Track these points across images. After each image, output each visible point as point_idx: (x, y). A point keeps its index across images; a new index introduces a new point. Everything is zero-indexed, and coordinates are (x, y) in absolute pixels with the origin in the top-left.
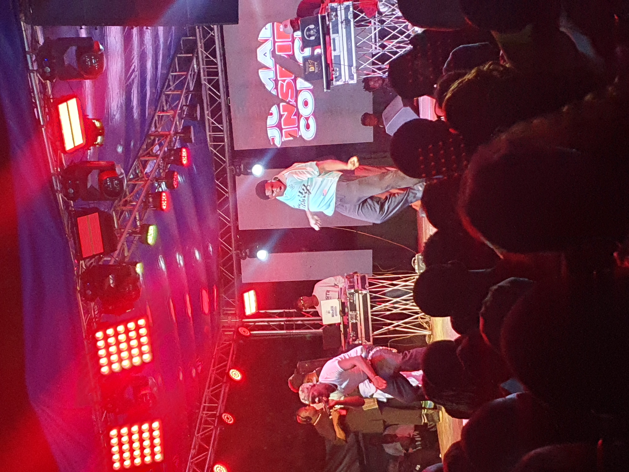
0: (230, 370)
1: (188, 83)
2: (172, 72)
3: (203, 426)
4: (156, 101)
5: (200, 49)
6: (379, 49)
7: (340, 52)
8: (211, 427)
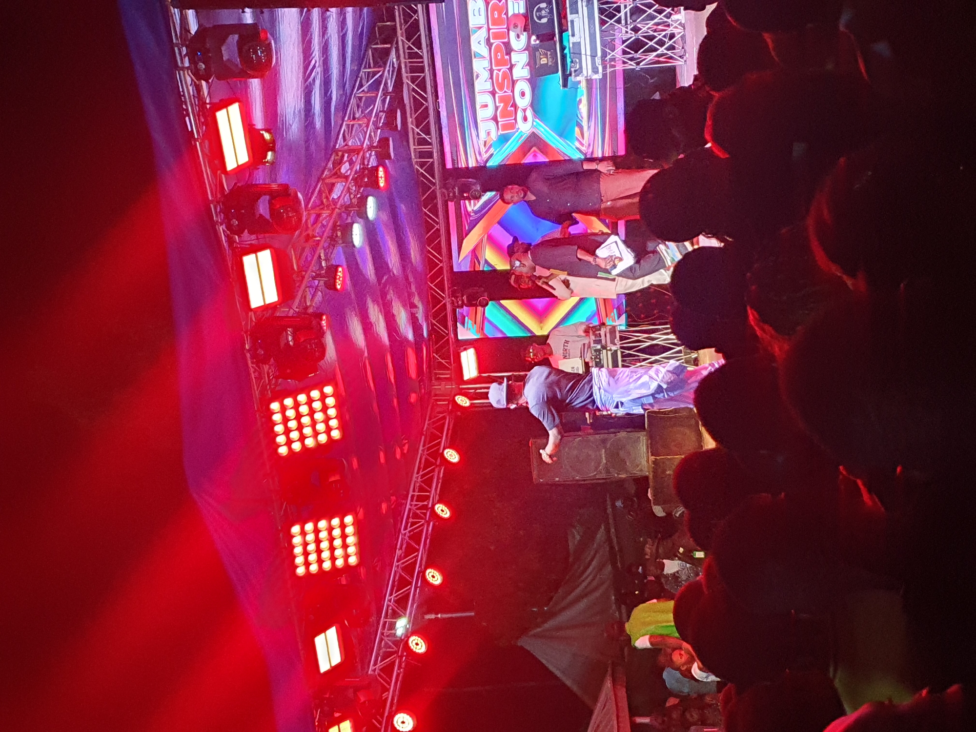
0: (444, 449)
2: (365, 68)
3: (411, 520)
4: (344, 106)
5: (400, 38)
6: (631, 33)
7: (580, 38)
8: (420, 522)
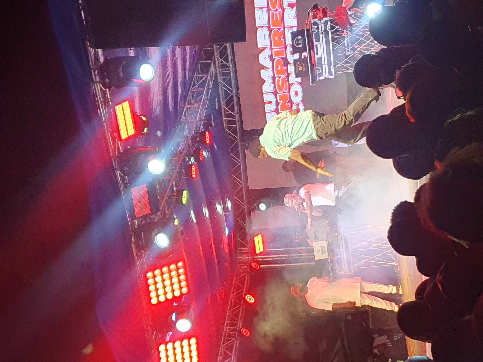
1: (209, 83)
2: (196, 75)
4: (185, 97)
5: (216, 57)
6: (351, 52)
7: (321, 55)
8: (232, 339)
